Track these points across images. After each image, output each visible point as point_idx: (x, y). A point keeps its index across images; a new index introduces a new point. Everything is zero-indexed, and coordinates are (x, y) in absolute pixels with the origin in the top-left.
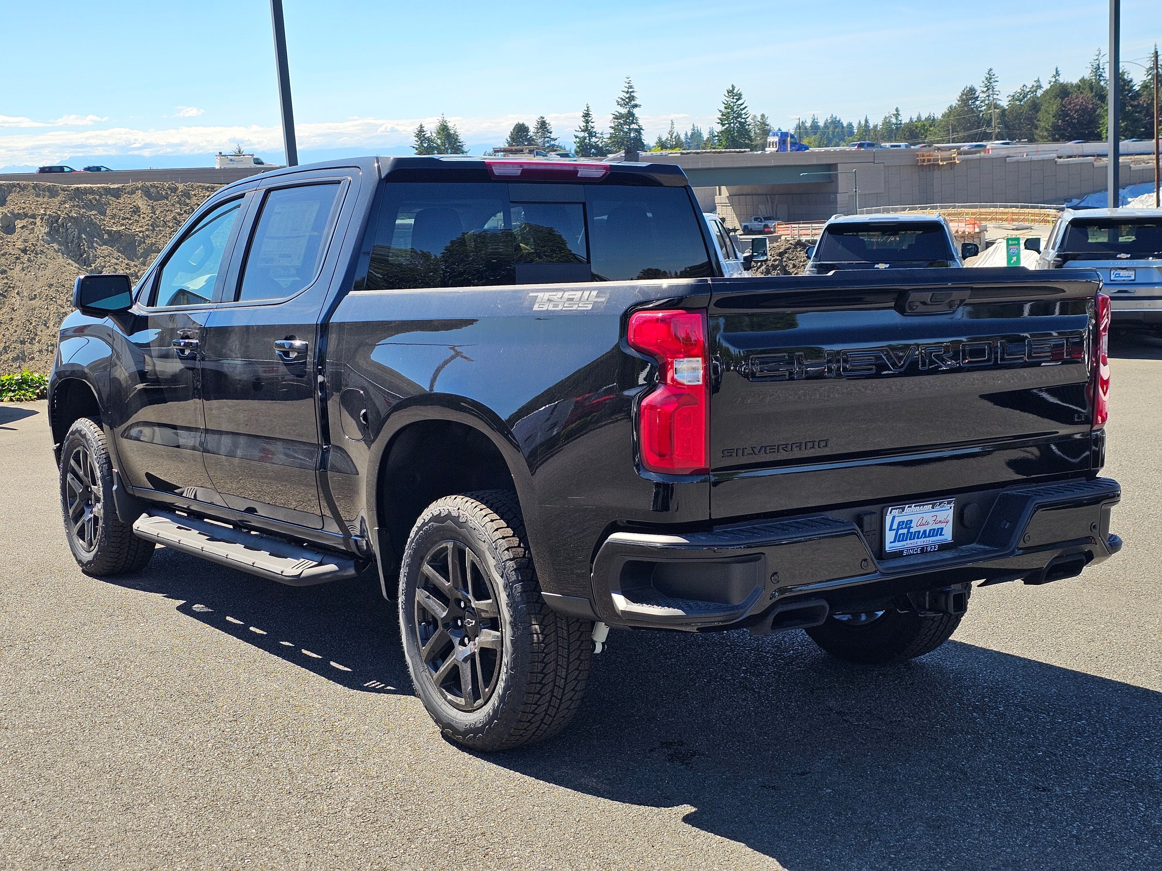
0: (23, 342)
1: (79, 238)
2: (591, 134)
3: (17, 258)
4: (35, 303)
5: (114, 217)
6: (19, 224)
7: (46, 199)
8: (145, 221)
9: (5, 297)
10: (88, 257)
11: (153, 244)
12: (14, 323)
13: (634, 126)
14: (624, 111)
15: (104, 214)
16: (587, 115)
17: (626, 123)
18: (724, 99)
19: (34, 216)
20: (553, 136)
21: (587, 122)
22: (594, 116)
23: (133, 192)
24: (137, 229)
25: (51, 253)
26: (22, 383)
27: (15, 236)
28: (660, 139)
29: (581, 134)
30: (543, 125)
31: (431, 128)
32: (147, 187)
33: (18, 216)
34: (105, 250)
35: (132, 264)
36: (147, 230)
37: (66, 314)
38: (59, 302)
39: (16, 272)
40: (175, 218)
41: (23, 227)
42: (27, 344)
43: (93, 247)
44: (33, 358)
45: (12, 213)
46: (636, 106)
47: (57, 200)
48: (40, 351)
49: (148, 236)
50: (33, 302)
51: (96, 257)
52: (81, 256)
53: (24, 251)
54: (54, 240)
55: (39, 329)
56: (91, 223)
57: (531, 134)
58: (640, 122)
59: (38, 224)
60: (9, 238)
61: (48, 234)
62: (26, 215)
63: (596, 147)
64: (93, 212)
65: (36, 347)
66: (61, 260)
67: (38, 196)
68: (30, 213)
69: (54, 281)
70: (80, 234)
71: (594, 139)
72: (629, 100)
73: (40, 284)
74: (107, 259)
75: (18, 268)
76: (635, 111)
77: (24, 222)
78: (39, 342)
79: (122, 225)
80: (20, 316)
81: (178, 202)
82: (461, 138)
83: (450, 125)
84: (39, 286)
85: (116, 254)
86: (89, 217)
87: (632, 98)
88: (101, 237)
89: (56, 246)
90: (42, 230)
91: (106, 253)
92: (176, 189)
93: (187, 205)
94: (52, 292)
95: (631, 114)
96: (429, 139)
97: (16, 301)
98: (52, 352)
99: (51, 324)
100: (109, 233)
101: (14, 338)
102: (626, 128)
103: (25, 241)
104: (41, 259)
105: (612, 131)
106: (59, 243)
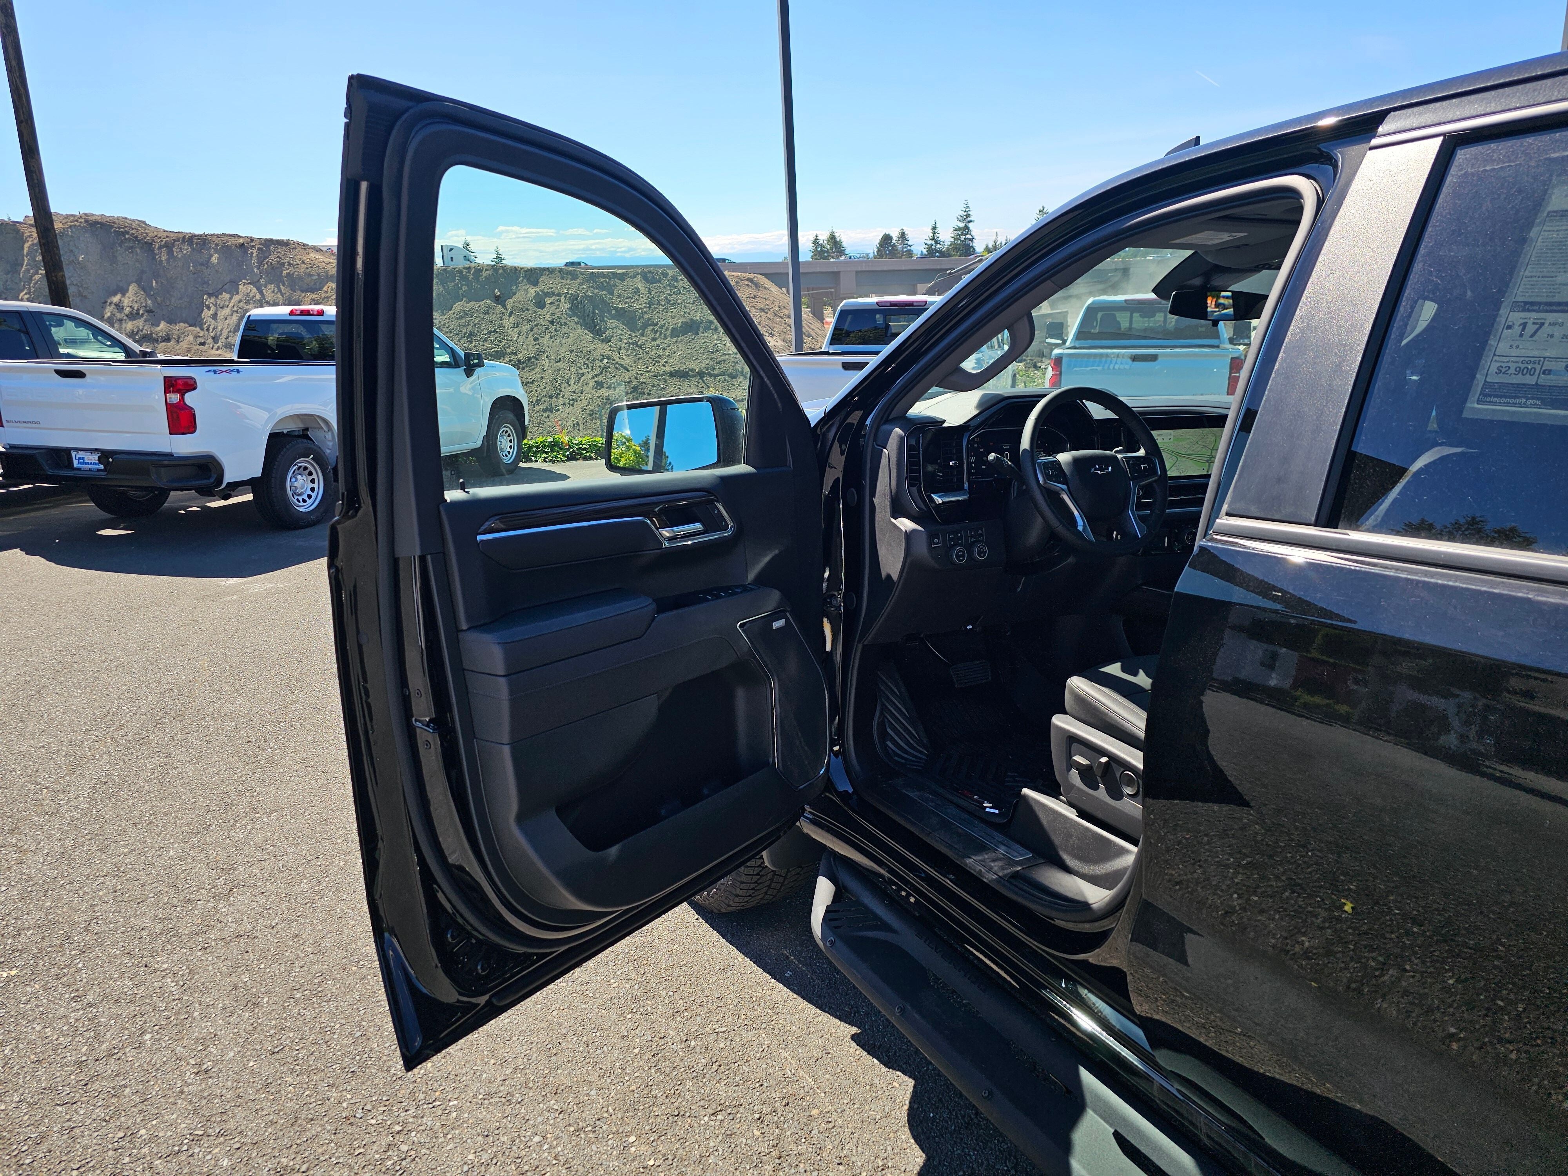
0: (551, 397)
1: (594, 313)
2: (937, 242)
3: (547, 329)
4: (560, 365)
5: (620, 296)
6: (548, 300)
7: (568, 281)
8: (643, 300)
9: (537, 359)
10: (600, 329)
11: (649, 319)
12: (545, 381)
13: (968, 236)
14: (962, 225)
15: (612, 294)
16: (934, 228)
17: (962, 234)
18: (1036, 216)
19: (559, 295)
20: (909, 243)
21: (934, 233)
22: (940, 229)
23: (634, 277)
24: (636, 306)
25: (572, 325)
26: (554, 445)
27: (545, 310)
28: (987, 246)
29: (930, 242)
30: (903, 235)
31: (823, 237)
32: (645, 273)
33: (547, 295)
34: (612, 323)
35: (634, 335)
36: (645, 307)
37: (583, 374)
38: (578, 365)
39: (546, 340)
40: (666, 298)
41: (551, 304)
42: (554, 398)
43: (604, 321)
44: (558, 410)
45: (543, 292)
46: (970, 221)
47: (577, 282)
48: (564, 404)
49: (645, 312)
50: (558, 364)
51: (606, 329)
52: (595, 327)
53: (552, 322)
54: (574, 315)
55: (563, 386)
56: (603, 301)
57: (894, 241)
58: (973, 233)
59: (563, 301)
60: (540, 312)
61: (570, 309)
62: (553, 294)
63: (940, 252)
64: (604, 292)
65: (561, 401)
66: (580, 330)
67: (563, 278)
68: (557, 292)
69: (574, 348)
70: (594, 309)
71: (938, 246)
72: (966, 217)
73: (564, 350)
74: (615, 330)
75: (547, 336)
76: (970, 225)
77: (552, 300)
78: (563, 397)
79: (626, 303)
80: (549, 375)
81: (669, 285)
82: (844, 244)
83: (837, 235)
84: (563, 352)
85: (621, 326)
86: (601, 296)
87: (968, 216)
88: (609, 312)
89: (576, 319)
90: (565, 306)
91: (614, 325)
92: (667, 274)
93: (675, 287)
94: (573, 357)
95: (967, 227)
96: (821, 245)
97: (546, 363)
98: (572, 405)
99: (572, 382)
100: (616, 309)
101: (544, 393)
102: (962, 238)
103: (553, 314)
104: (565, 329)
105: (952, 240)
106: (579, 317)
